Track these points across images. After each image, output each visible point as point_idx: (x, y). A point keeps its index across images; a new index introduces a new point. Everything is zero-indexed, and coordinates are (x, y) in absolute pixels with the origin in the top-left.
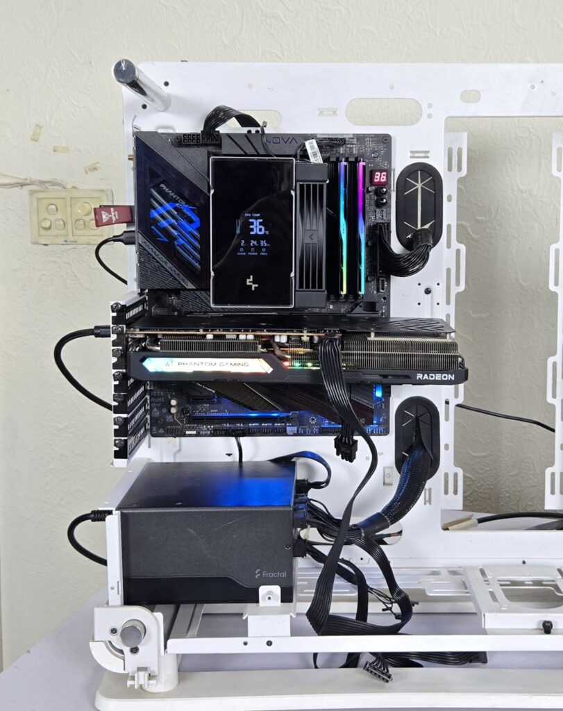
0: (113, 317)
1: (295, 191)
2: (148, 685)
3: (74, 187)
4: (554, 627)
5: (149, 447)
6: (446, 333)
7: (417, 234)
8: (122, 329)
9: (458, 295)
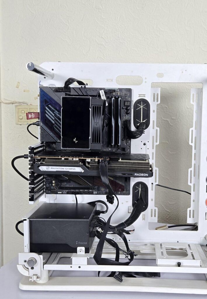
0: (29, 151)
1: (91, 108)
2: (37, 280)
3: (31, 105)
4: (181, 265)
5: (45, 197)
6: (146, 159)
7: (141, 124)
8: (32, 156)
9: (156, 146)
